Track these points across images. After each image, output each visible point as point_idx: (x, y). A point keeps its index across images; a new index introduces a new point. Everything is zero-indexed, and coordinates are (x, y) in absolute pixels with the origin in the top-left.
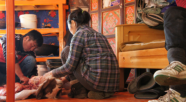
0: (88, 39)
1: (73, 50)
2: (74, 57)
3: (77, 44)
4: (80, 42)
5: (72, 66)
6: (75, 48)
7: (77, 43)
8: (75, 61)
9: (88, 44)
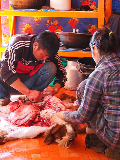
0: (109, 84)
1: (87, 97)
2: (87, 107)
3: (92, 90)
4: (97, 87)
5: (84, 117)
6: (90, 94)
7: (92, 88)
8: (88, 112)
9: (108, 91)
